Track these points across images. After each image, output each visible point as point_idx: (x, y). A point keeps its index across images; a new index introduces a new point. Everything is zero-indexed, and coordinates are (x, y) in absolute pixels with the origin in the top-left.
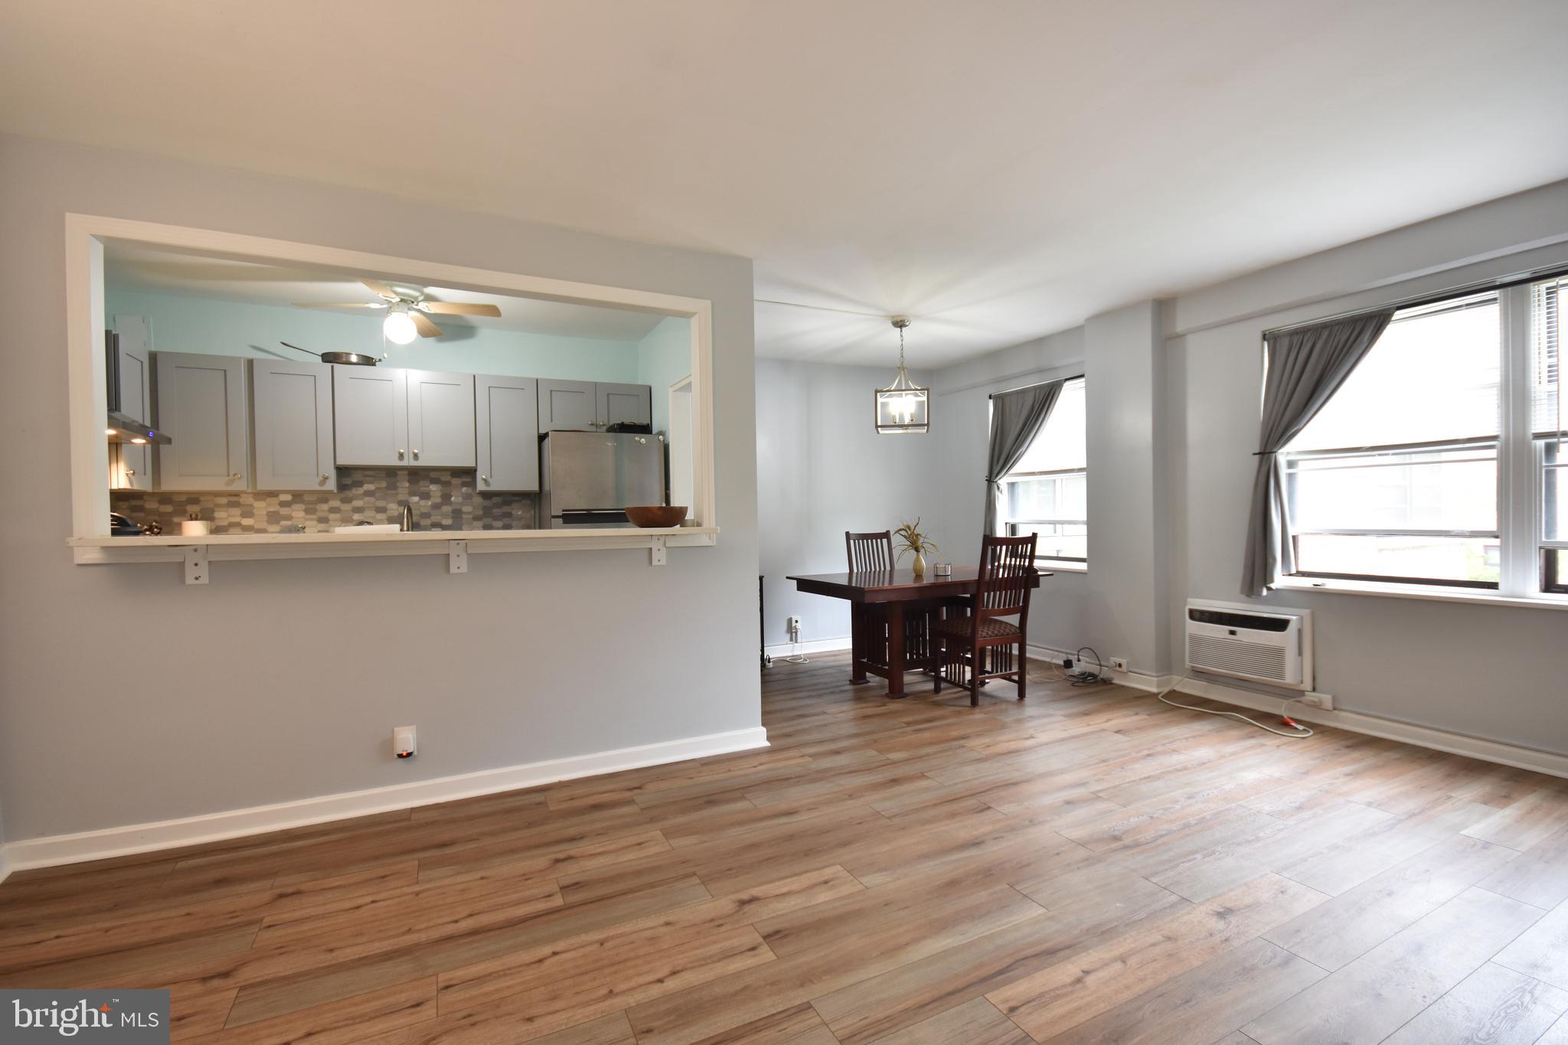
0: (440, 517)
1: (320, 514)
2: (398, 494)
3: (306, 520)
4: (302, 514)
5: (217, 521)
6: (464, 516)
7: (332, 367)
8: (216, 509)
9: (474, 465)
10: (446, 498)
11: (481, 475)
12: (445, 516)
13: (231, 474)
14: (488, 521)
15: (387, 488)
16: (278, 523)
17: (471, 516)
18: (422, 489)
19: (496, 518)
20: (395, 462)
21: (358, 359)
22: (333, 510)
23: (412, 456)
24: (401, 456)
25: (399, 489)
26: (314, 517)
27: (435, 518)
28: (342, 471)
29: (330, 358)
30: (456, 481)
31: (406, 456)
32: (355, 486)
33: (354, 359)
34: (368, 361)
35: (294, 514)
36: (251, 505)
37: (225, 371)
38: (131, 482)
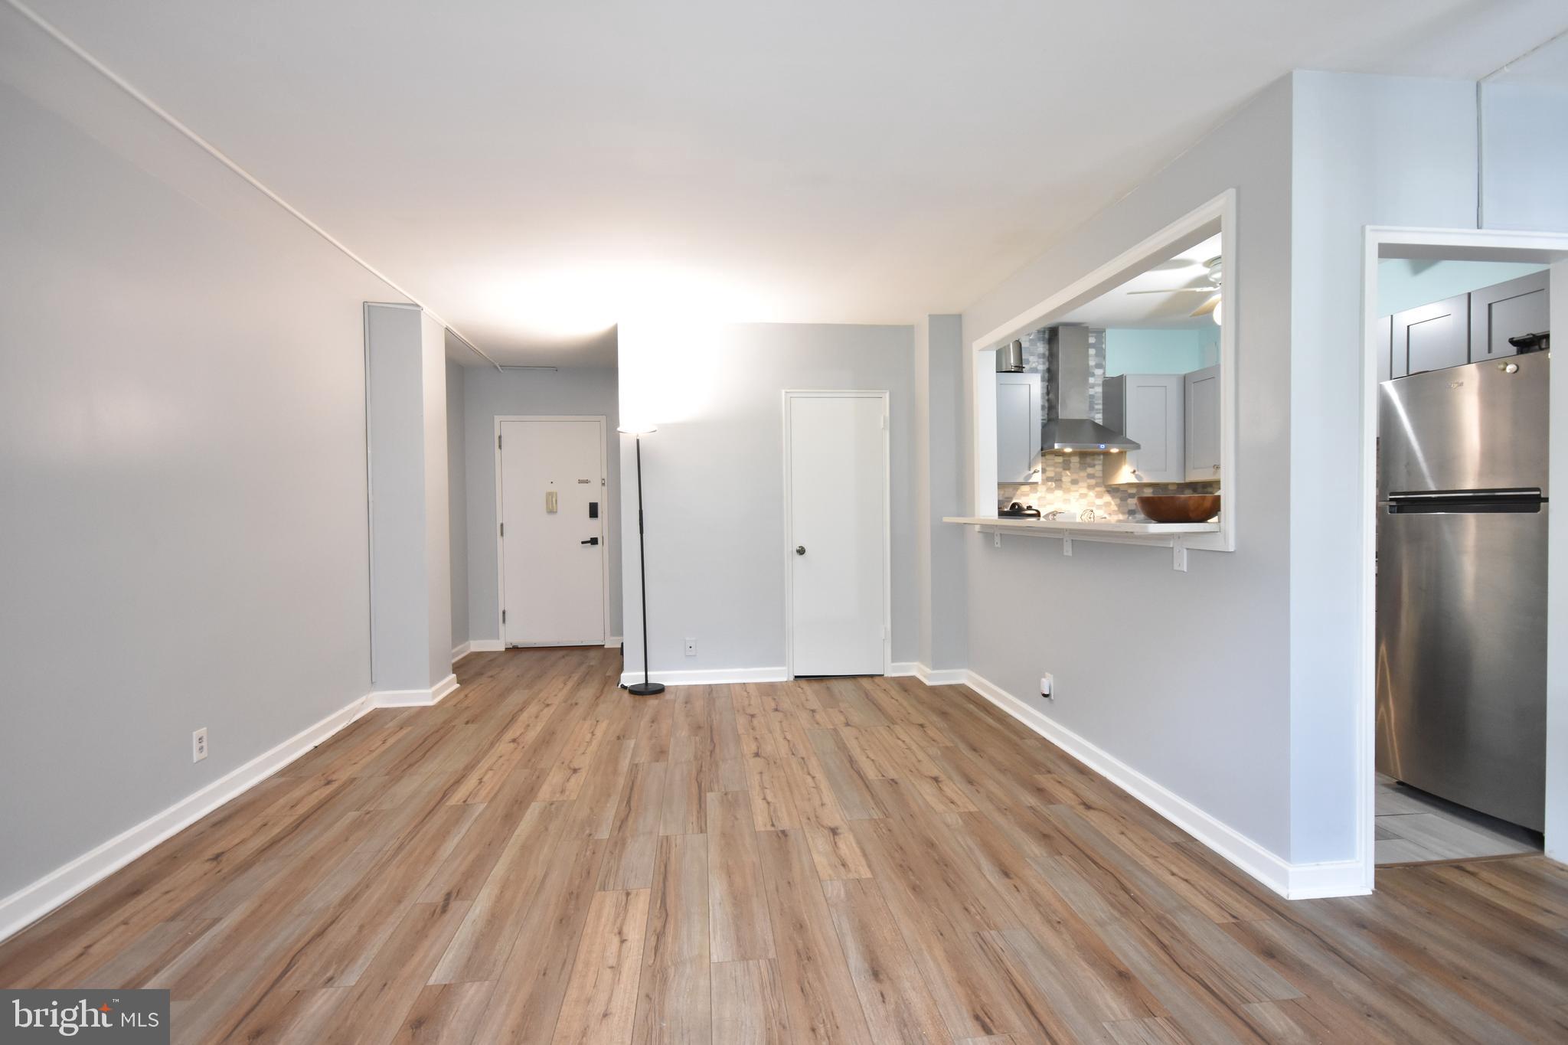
38: (1137, 477)
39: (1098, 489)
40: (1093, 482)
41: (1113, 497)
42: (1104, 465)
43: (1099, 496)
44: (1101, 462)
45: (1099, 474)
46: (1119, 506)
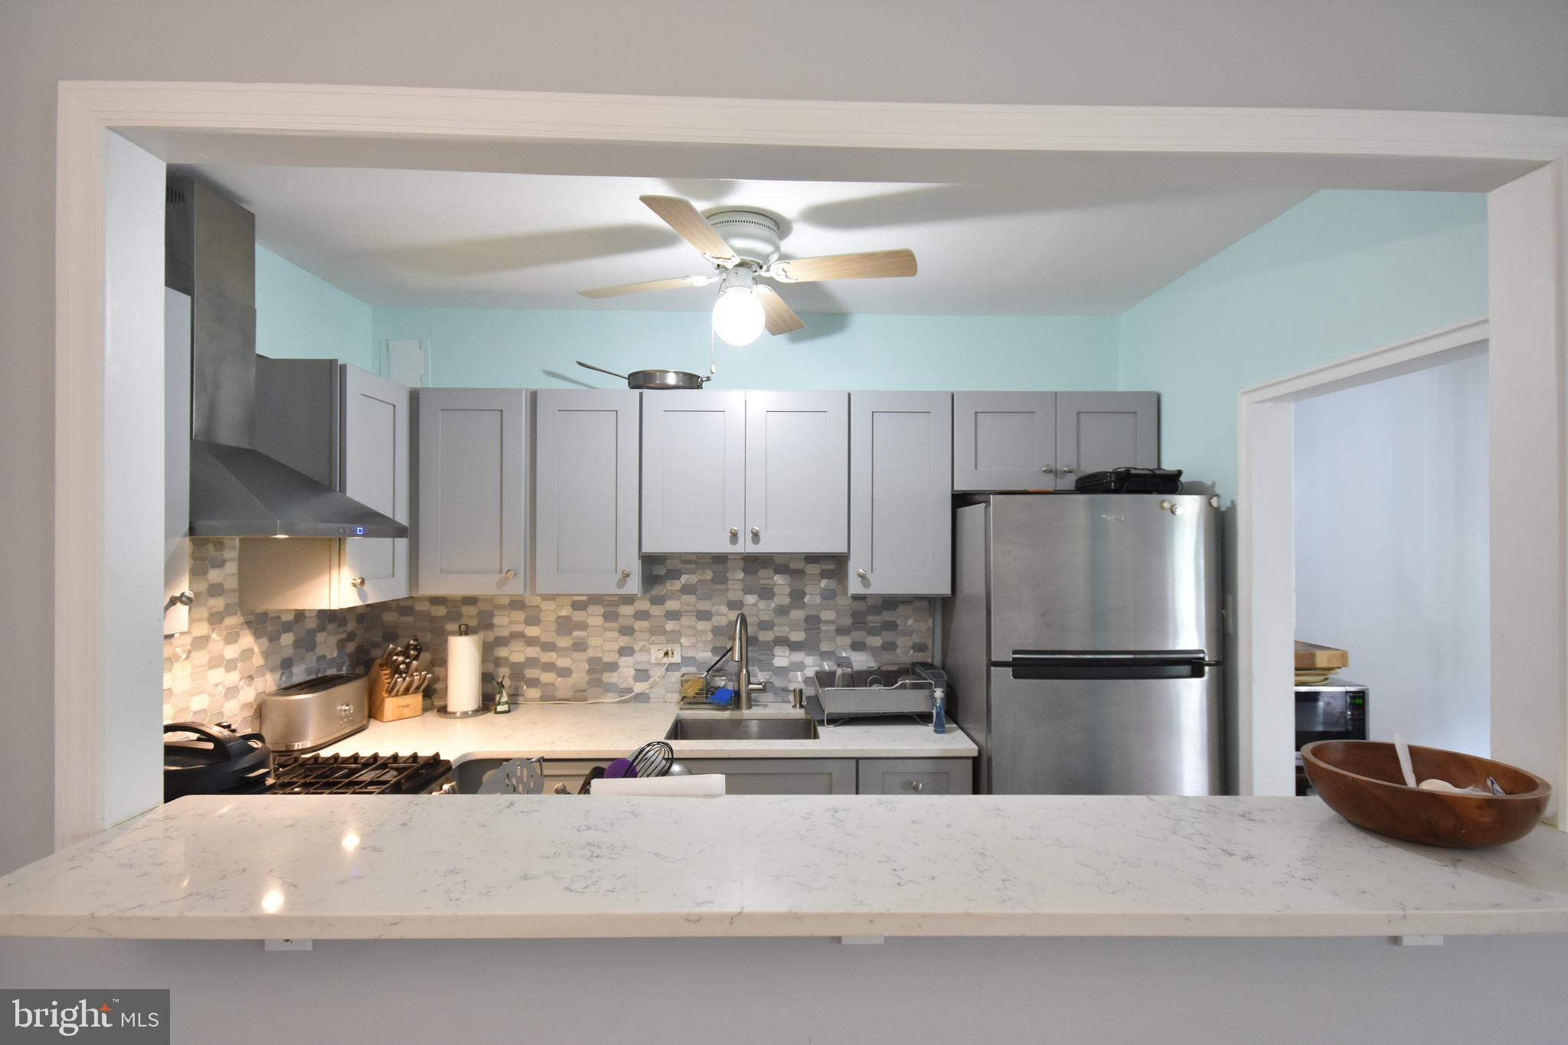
0: (787, 629)
1: (622, 621)
2: (728, 590)
3: (606, 629)
4: (600, 621)
5: (496, 629)
6: (823, 627)
7: (641, 395)
8: (496, 613)
9: (846, 551)
10: (797, 596)
11: (855, 567)
12: (793, 626)
13: (504, 571)
14: (859, 635)
15: (714, 581)
16: (569, 634)
17: (833, 628)
18: (763, 582)
19: (872, 632)
20: (724, 546)
21: (678, 377)
22: (641, 615)
23: (749, 536)
24: (734, 536)
25: (729, 582)
26: (615, 625)
27: (780, 631)
28: (650, 561)
29: (641, 380)
30: (813, 569)
31: (741, 537)
32: (669, 579)
33: (671, 379)
34: (691, 382)
35: (591, 621)
36: (538, 607)
37: (501, 411)
38: (362, 595)
39: (231, 621)
40: (218, 603)
41: (257, 636)
42: (241, 561)
43: (231, 638)
44: (235, 554)
45: (232, 583)
46: (266, 655)
